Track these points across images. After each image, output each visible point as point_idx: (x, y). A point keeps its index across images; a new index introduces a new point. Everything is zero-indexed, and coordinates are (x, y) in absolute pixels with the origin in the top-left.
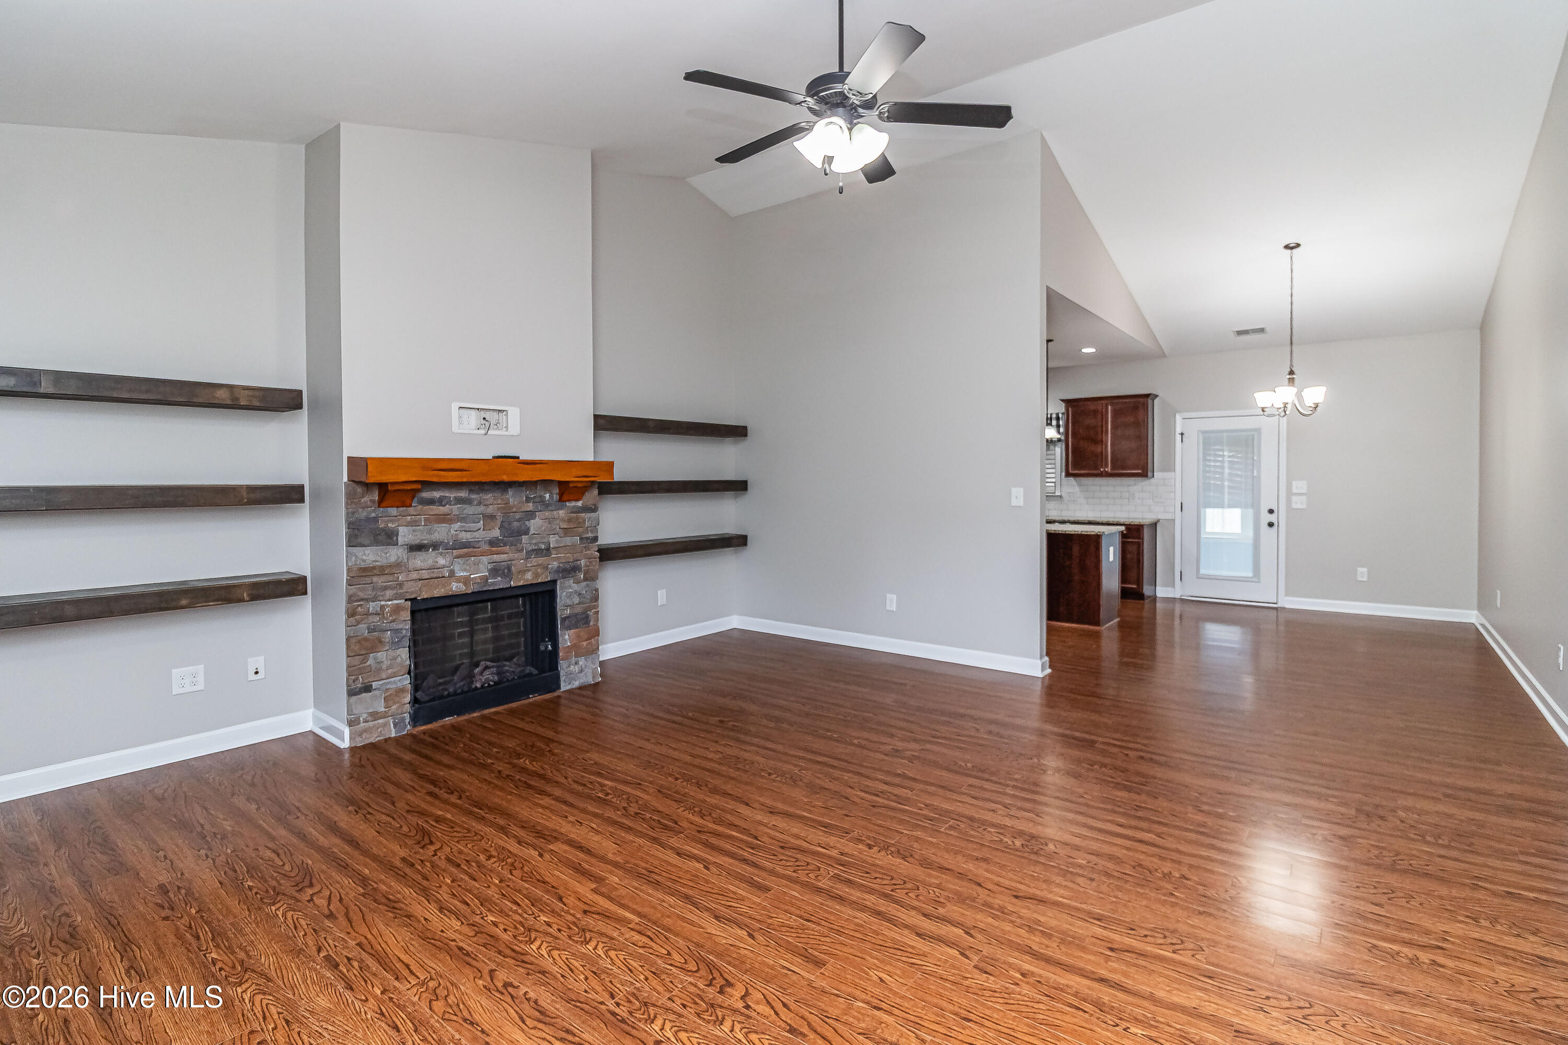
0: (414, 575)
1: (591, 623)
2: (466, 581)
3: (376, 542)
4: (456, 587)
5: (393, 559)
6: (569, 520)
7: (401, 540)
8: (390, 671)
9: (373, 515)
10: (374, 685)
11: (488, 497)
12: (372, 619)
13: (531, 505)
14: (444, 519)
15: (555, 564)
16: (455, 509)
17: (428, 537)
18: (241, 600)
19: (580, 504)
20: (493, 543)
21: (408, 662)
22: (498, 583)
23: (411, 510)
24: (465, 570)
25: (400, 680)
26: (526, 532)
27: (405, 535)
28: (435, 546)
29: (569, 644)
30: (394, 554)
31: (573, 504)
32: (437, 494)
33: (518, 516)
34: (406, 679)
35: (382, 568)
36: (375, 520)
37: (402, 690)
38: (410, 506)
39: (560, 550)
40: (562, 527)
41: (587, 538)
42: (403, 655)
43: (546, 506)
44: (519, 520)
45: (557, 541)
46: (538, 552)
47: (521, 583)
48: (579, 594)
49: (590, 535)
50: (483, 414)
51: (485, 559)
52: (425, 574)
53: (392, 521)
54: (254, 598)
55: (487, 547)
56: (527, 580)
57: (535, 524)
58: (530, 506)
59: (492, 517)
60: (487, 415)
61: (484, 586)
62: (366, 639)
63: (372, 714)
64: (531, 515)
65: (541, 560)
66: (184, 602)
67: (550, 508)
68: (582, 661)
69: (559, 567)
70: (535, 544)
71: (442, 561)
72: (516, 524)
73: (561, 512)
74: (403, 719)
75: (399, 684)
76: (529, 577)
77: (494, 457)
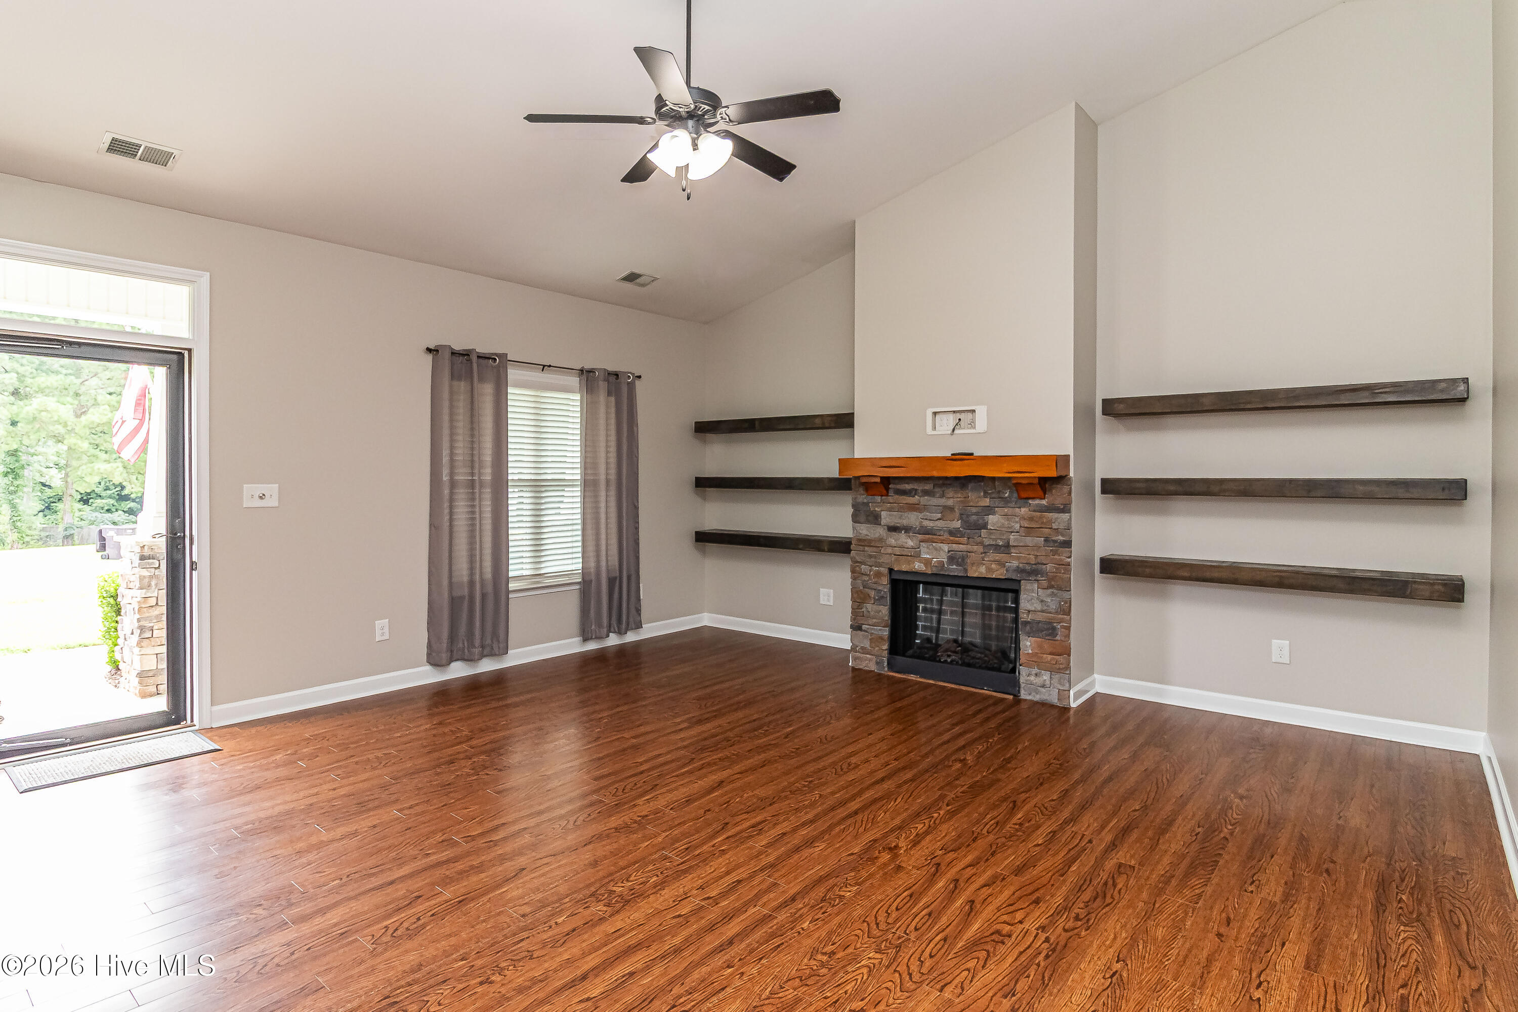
0: (889, 550)
1: (1058, 638)
2: (927, 562)
3: (868, 521)
4: (918, 566)
5: (877, 535)
6: (1031, 519)
7: (883, 522)
8: (874, 620)
9: (865, 501)
10: (864, 627)
11: (950, 493)
12: (866, 578)
13: (988, 500)
14: (913, 508)
15: (1015, 563)
16: (925, 500)
17: (900, 521)
18: (823, 551)
19: (1044, 502)
20: (952, 533)
21: (886, 618)
22: (954, 570)
23: (890, 499)
24: (928, 553)
25: (880, 630)
26: (985, 526)
27: (887, 518)
28: (907, 529)
29: (1030, 651)
30: (878, 532)
31: (1037, 502)
32: (908, 487)
33: (974, 510)
34: (885, 631)
35: (870, 541)
36: (867, 504)
37: (881, 638)
38: (887, 495)
39: (1021, 549)
40: (1022, 525)
41: (1055, 541)
42: (884, 611)
43: (1006, 502)
44: (977, 514)
45: (1015, 540)
46: (997, 548)
47: (975, 575)
48: (1042, 601)
49: (1061, 538)
50: (958, 416)
51: (946, 547)
52: (897, 551)
53: (877, 506)
54: (831, 550)
55: (946, 536)
56: (981, 573)
57: (993, 520)
58: (986, 502)
59: (951, 509)
60: (962, 416)
61: (941, 570)
62: (861, 591)
63: (862, 648)
64: (989, 510)
65: (998, 556)
66: (801, 546)
67: (1009, 505)
68: (1046, 676)
69: (1018, 567)
70: (993, 539)
71: (910, 543)
72: (974, 517)
73: (1024, 510)
74: (882, 661)
75: (880, 633)
76: (981, 571)
77: (952, 455)
